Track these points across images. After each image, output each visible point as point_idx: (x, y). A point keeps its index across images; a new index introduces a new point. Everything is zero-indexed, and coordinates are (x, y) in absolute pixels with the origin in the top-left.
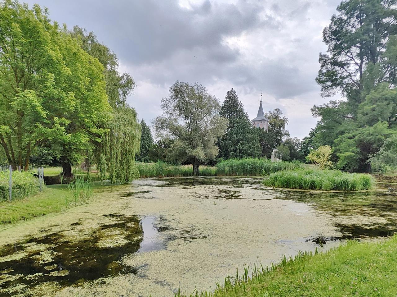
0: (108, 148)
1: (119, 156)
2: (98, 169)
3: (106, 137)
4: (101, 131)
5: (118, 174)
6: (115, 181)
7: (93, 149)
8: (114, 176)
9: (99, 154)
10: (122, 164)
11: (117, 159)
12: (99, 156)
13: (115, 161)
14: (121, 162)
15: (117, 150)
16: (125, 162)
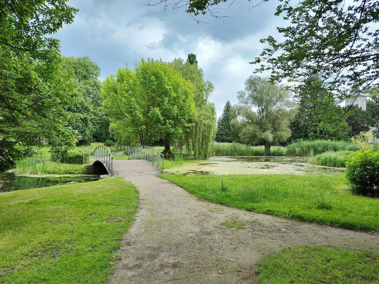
0: (194, 135)
1: (201, 139)
2: (187, 148)
3: (193, 128)
4: (190, 125)
5: (199, 152)
6: (198, 157)
7: (185, 136)
8: (197, 153)
9: (188, 139)
10: (202, 145)
11: (199, 142)
12: (188, 140)
13: (198, 143)
14: (201, 144)
15: (200, 136)
16: (204, 144)
